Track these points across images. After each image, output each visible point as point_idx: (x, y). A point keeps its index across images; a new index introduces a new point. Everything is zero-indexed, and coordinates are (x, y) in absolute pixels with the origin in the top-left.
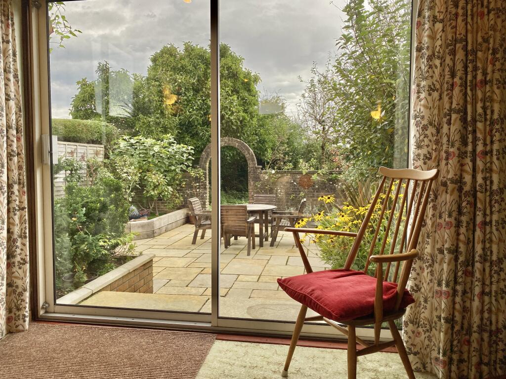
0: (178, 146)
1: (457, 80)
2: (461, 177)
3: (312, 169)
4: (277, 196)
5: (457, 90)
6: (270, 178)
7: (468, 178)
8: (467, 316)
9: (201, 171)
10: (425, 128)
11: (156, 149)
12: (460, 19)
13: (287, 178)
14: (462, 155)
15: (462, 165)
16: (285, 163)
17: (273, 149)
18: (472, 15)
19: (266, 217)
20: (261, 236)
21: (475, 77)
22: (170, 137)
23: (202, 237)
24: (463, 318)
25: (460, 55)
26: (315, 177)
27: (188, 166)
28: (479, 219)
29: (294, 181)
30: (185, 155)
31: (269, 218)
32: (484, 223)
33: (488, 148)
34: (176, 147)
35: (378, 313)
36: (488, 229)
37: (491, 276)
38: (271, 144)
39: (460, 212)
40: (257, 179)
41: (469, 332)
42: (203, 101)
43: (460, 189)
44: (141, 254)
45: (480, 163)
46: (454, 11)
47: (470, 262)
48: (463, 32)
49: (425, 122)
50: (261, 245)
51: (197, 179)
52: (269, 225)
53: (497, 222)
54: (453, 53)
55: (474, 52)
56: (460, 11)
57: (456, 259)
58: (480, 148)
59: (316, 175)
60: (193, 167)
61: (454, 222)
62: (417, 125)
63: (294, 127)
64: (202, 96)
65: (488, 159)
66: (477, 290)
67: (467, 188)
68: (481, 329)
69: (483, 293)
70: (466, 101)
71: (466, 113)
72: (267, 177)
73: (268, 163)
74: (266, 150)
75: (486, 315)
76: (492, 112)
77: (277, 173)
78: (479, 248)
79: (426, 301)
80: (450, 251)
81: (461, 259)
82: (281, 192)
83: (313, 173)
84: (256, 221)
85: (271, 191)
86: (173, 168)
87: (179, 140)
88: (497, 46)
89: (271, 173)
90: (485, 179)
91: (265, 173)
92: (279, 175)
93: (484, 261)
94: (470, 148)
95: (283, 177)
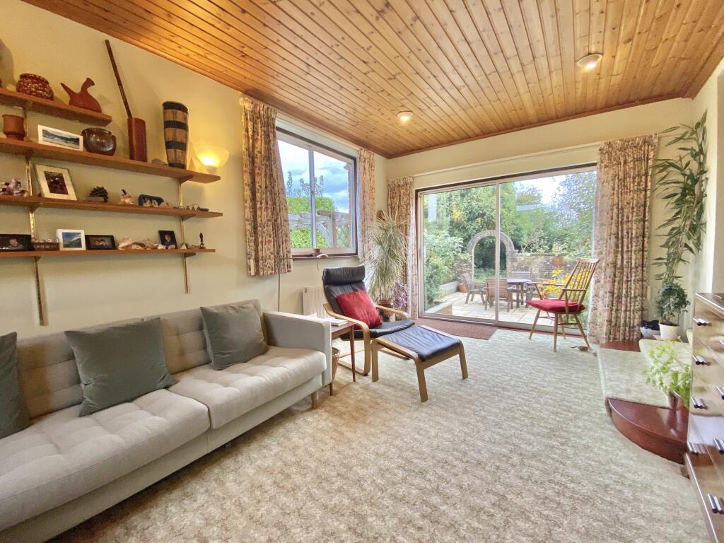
0: (451, 238)
1: (614, 221)
2: (616, 261)
3: (565, 251)
4: (531, 273)
5: (613, 225)
6: (525, 259)
7: (619, 262)
8: (619, 320)
9: (468, 255)
10: (598, 241)
11: (437, 241)
12: (615, 195)
13: (541, 259)
14: (616, 252)
15: (616, 256)
16: (540, 246)
17: (528, 235)
18: (621, 193)
19: (522, 287)
20: (518, 301)
21: (622, 219)
22: (445, 232)
23: (472, 300)
24: (617, 321)
25: (615, 210)
26: (566, 258)
27: (458, 252)
28: (625, 279)
29: (548, 261)
30: (456, 244)
31: (525, 289)
32: (627, 281)
33: (630, 249)
34: (449, 239)
35: (567, 310)
36: (629, 283)
37: (630, 303)
38: (527, 231)
39: (615, 276)
40: (514, 260)
41: (619, 327)
42: (469, 203)
43: (615, 267)
44: (446, 301)
45: (625, 256)
46: (612, 192)
47: (619, 297)
48: (617, 201)
49: (599, 239)
50: (518, 306)
51: (465, 261)
52: (525, 294)
53: (634, 281)
54: (612, 209)
55: (622, 209)
56: (615, 192)
57: (613, 296)
58: (625, 249)
59: (567, 256)
60: (462, 252)
61: (611, 280)
62: (595, 239)
63: (550, 214)
64: (467, 200)
65: (630, 254)
66: (623, 308)
67: (618, 266)
68: (625, 325)
69: (626, 311)
70: (618, 229)
71: (618, 234)
72: (523, 259)
73: (524, 246)
74: (522, 236)
75: (627, 320)
76: (632, 234)
77: (532, 255)
78: (624, 292)
79: (600, 315)
80: (609, 292)
81: (615, 296)
82: (535, 270)
83: (565, 255)
84: (514, 291)
85: (526, 269)
86: (448, 254)
87: (452, 234)
88: (634, 205)
89: (526, 256)
90: (628, 262)
91: (521, 256)
92: (534, 257)
93: (627, 297)
94: (620, 249)
95: (537, 258)
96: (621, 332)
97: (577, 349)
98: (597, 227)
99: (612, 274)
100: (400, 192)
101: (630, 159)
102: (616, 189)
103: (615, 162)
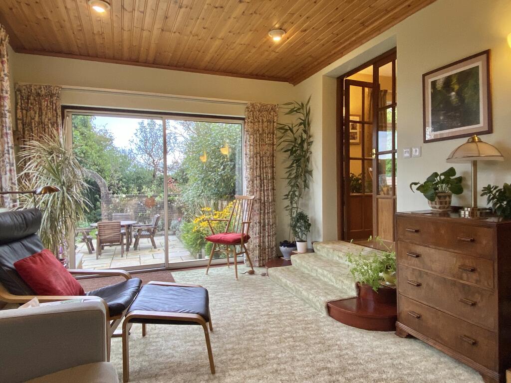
1: (258, 166)
5: (258, 169)
6: (121, 201)
7: (262, 198)
8: (264, 244)
10: (249, 181)
12: (258, 146)
14: (261, 191)
15: (261, 194)
18: (261, 145)
21: (263, 165)
25: (258, 158)
26: (157, 199)
28: (266, 212)
29: (141, 202)
32: (268, 213)
33: (268, 188)
36: (269, 215)
37: (270, 230)
39: (261, 210)
40: (109, 202)
41: (265, 249)
43: (261, 202)
45: (266, 193)
46: (256, 143)
47: (264, 226)
48: (259, 150)
49: (249, 179)
53: (271, 212)
54: (256, 157)
55: (262, 157)
56: (258, 143)
57: (260, 225)
58: (265, 188)
59: (158, 197)
61: (259, 213)
65: (268, 192)
66: (267, 235)
67: (262, 201)
68: (268, 248)
70: (261, 173)
71: (261, 177)
72: (118, 200)
75: (270, 243)
76: (268, 177)
77: (127, 197)
78: (266, 221)
79: (251, 242)
80: (258, 223)
81: (262, 225)
82: (130, 211)
83: (156, 196)
85: (122, 211)
89: (122, 197)
90: (267, 198)
91: (117, 197)
92: (129, 198)
93: (268, 225)
94: (263, 188)
95: (132, 200)
96: (267, 253)
97: (247, 274)
98: (248, 170)
99: (259, 208)
100: (40, 104)
101: (265, 120)
102: (258, 141)
103: (256, 120)
